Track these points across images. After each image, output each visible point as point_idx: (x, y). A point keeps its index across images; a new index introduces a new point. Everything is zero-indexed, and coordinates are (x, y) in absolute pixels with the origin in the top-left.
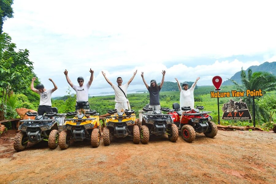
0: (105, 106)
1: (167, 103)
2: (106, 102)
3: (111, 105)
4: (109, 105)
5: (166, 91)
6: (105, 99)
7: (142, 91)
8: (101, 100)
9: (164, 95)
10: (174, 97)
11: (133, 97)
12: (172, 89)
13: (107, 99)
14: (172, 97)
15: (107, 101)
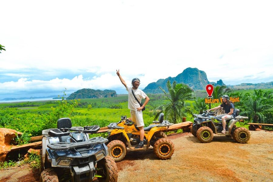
0: (11, 114)
1: (88, 110)
2: (13, 110)
3: (21, 114)
4: (18, 113)
5: (87, 98)
6: (11, 107)
7: (61, 98)
8: (5, 107)
9: (85, 102)
10: (95, 104)
11: (49, 104)
12: (93, 96)
13: (15, 107)
14: (93, 104)
15: (14, 108)
